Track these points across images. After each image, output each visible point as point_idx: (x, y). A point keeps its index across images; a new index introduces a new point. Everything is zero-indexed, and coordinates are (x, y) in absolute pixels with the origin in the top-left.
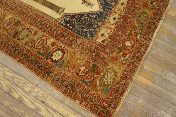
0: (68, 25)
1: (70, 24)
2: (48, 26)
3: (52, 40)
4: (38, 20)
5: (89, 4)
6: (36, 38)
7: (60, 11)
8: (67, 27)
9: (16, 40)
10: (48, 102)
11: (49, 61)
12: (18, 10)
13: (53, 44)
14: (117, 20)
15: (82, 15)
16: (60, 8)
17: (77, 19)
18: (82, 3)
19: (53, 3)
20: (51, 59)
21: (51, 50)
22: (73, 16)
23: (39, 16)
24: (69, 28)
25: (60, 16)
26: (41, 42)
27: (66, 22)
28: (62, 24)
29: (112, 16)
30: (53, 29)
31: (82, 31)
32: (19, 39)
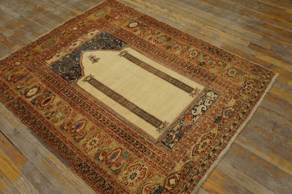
0: (119, 42)
1: (117, 43)
2: (138, 43)
3: (136, 33)
4: (147, 48)
5: (93, 58)
6: (151, 36)
7: (124, 54)
8: (120, 41)
9: (168, 36)
10: (144, 7)
11: (140, 22)
12: (168, 59)
13: (136, 31)
14: (73, 44)
15: (104, 48)
16: (124, 56)
17: (110, 46)
18: (99, 59)
19: (130, 62)
20: (138, 23)
21: (138, 28)
22: (112, 49)
23: (146, 51)
24: (119, 40)
25: (125, 49)
26: (146, 33)
27: (121, 45)
28: (125, 43)
29: (76, 47)
30: (134, 41)
31: (108, 37)
32: (166, 36)
